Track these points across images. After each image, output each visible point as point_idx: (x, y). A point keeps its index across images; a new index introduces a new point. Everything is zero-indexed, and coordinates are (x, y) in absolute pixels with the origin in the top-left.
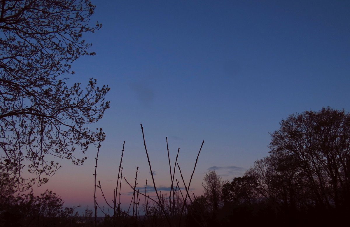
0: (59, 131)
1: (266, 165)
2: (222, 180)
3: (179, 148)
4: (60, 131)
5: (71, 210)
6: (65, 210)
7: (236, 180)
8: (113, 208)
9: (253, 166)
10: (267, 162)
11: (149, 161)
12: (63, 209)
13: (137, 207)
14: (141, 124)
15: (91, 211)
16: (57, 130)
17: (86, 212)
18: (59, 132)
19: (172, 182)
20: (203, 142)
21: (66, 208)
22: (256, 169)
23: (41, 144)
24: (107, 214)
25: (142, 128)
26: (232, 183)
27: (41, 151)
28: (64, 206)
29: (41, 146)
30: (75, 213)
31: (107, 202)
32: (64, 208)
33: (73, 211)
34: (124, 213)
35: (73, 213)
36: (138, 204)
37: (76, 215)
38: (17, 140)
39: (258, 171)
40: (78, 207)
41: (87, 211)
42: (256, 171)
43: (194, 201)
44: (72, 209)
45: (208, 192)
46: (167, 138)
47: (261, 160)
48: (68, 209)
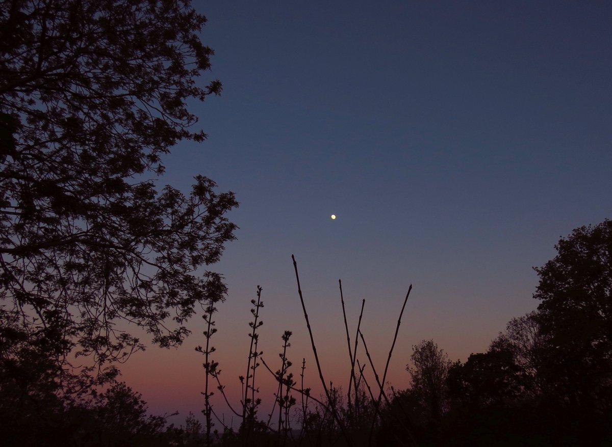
0: (137, 275)
1: (532, 329)
2: (446, 360)
3: (364, 300)
4: (139, 275)
5: (161, 421)
6: (149, 421)
7: (473, 358)
8: (241, 416)
9: (505, 332)
10: (532, 324)
11: (309, 326)
12: (146, 418)
13: (287, 414)
14: (293, 257)
15: (198, 422)
16: (135, 273)
17: (188, 425)
18: (137, 277)
19: (353, 364)
20: (411, 287)
21: (151, 416)
22: (512, 337)
23: (105, 299)
24: (229, 428)
25: (295, 263)
26: (466, 364)
27: (105, 312)
28: (148, 414)
29: (105, 303)
30: (167, 425)
31: (229, 405)
32: (148, 416)
33: (163, 423)
34: (262, 425)
35: (163, 426)
36: (288, 409)
37: (169, 429)
38: (62, 292)
39: (516, 342)
40: (174, 414)
41: (190, 422)
42: (513, 341)
43: (393, 401)
44: (161, 419)
45: (417, 384)
46: (340, 281)
47: (521, 320)
48: (154, 418)
